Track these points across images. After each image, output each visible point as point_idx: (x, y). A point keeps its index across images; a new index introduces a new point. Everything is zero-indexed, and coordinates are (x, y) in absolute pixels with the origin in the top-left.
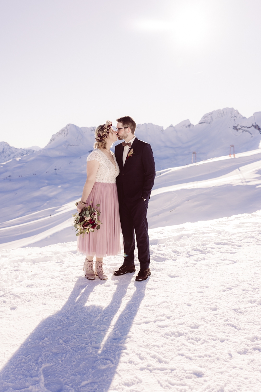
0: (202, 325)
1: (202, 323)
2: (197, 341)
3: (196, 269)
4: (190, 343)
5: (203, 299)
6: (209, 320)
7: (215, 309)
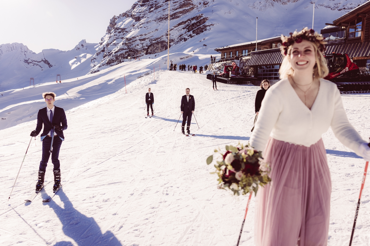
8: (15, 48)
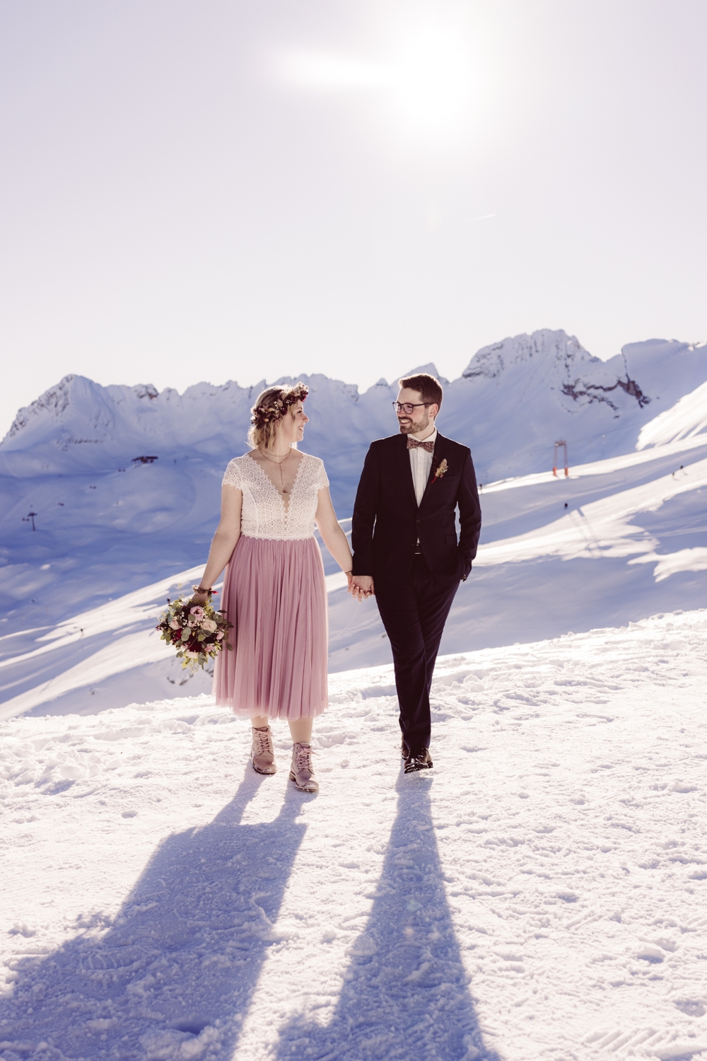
0: (560, 827)
1: (559, 825)
2: (555, 853)
3: (523, 734)
4: (541, 855)
5: (550, 786)
6: (573, 818)
7: (581, 802)
8: (540, 348)
